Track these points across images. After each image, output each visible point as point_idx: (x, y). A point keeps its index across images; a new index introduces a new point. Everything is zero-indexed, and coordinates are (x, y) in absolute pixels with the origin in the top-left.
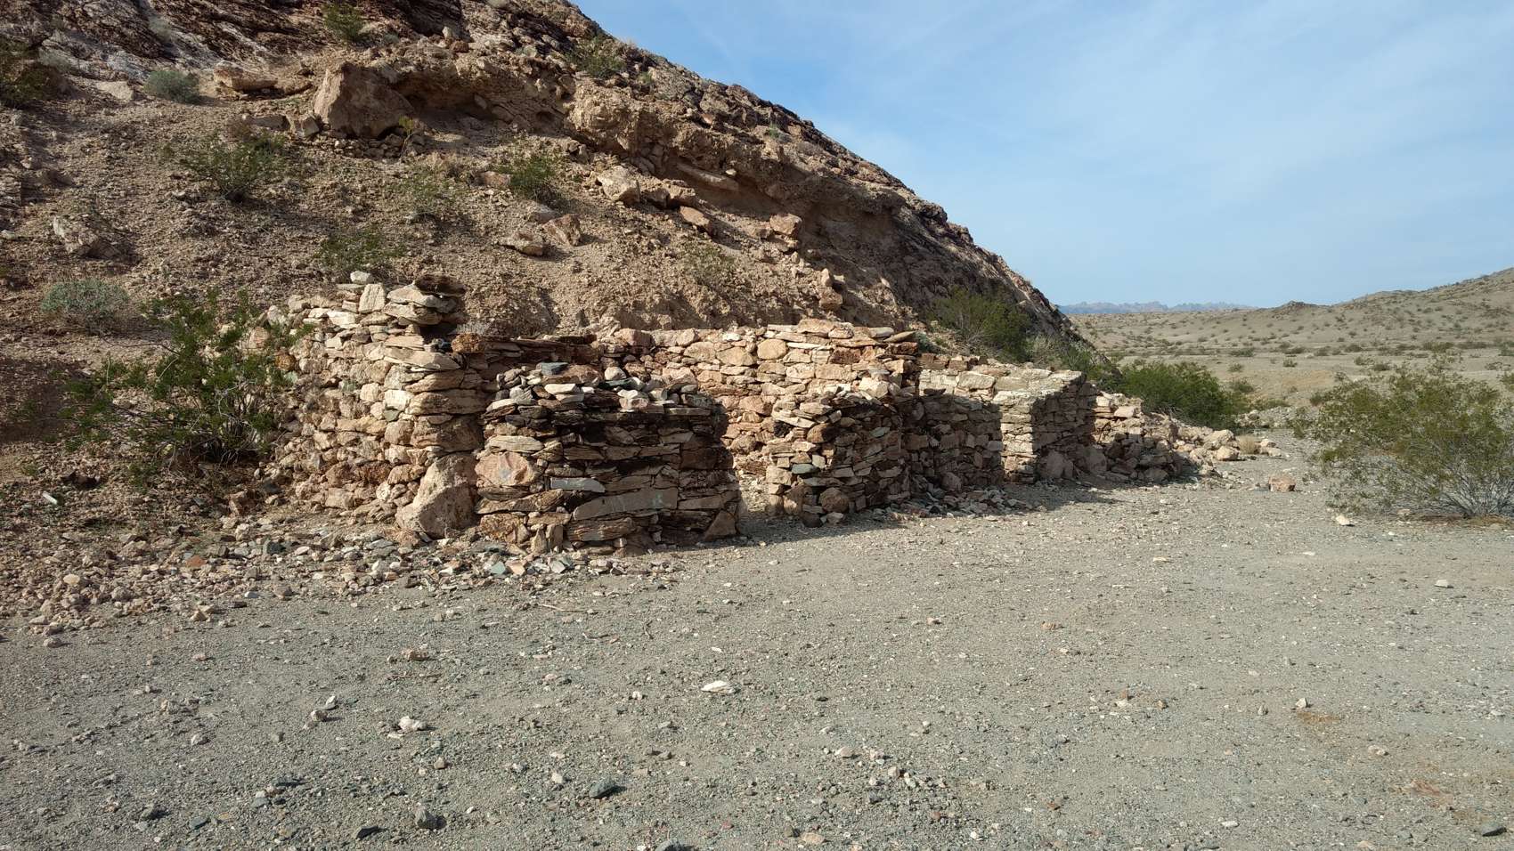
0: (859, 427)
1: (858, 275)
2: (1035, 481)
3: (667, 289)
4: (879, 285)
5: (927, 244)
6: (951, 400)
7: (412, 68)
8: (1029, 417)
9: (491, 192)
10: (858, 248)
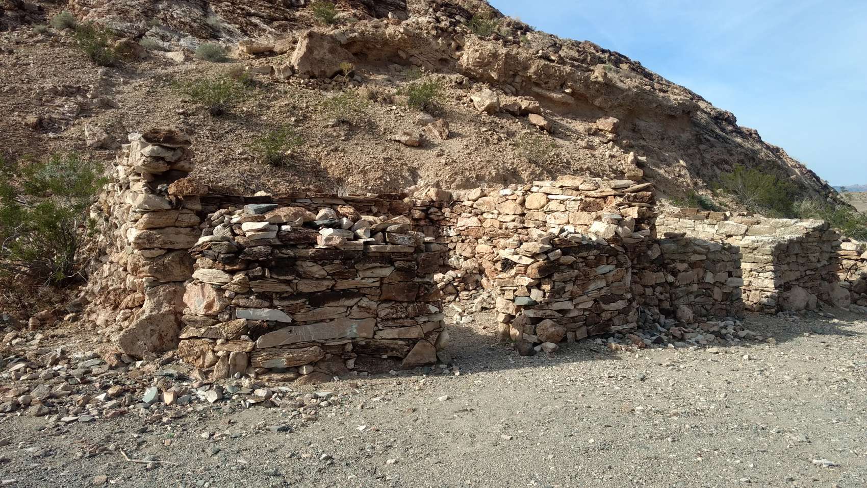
0: (581, 265)
1: (661, 158)
2: (777, 312)
3: (504, 166)
4: (678, 164)
5: (718, 137)
6: (690, 243)
7: (356, 34)
8: (771, 258)
9: (394, 107)
10: (662, 139)
